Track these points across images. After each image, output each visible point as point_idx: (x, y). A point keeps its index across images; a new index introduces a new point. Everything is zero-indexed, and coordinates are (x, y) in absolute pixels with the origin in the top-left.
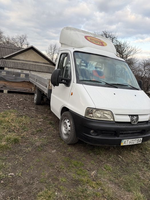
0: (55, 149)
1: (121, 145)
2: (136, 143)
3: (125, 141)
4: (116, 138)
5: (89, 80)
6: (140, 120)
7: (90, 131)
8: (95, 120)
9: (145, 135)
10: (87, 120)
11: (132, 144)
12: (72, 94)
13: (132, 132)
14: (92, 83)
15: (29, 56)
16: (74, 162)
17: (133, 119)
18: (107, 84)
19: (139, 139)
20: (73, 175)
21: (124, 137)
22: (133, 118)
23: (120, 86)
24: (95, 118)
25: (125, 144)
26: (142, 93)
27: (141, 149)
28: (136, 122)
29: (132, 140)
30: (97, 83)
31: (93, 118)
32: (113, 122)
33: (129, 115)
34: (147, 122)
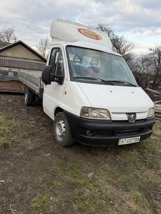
0: (49, 152)
1: (119, 144)
2: (134, 142)
3: (123, 140)
4: (114, 138)
5: (84, 77)
6: (137, 118)
7: (87, 131)
8: (91, 120)
9: (143, 133)
10: (82, 120)
11: (130, 143)
12: (65, 93)
13: (129, 130)
14: (87, 80)
15: (17, 52)
16: (70, 164)
17: (130, 117)
18: (103, 81)
19: (137, 138)
20: (69, 178)
21: (122, 136)
22: (130, 116)
23: (116, 83)
24: (91, 118)
25: (122, 144)
26: (139, 90)
27: (140, 148)
28: (134, 120)
29: (129, 139)
30: (93, 81)
31: (88, 118)
32: (110, 121)
34: (145, 120)
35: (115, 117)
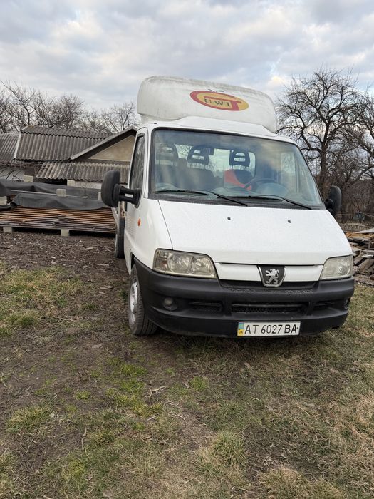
1: (239, 334)
2: (282, 333)
3: (248, 326)
4: (225, 318)
6: (288, 278)
7: (163, 300)
8: (172, 277)
9: (309, 315)
10: (159, 277)
11: (271, 334)
12: (139, 224)
13: (269, 306)
14: (182, 196)
15: (127, 152)
17: (267, 275)
18: (220, 197)
19: (292, 324)
21: (247, 316)
22: (267, 272)
23: (256, 201)
24: (172, 273)
27: (312, 353)
28: (278, 283)
29: (267, 324)
30: (197, 197)
31: (167, 272)
32: (214, 281)
33: (258, 266)
34: (315, 284)
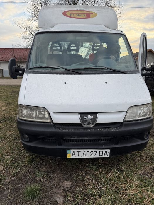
1: (68, 157)
3: (74, 152)
4: (58, 147)
11: (90, 157)
13: (89, 138)
14: (43, 70)
17: (84, 119)
18: (66, 70)
19: (104, 151)
21: (74, 145)
22: (85, 117)
24: (26, 119)
28: (93, 124)
29: (86, 151)
30: (52, 70)
31: (23, 118)
33: (79, 113)
35: (57, 119)
